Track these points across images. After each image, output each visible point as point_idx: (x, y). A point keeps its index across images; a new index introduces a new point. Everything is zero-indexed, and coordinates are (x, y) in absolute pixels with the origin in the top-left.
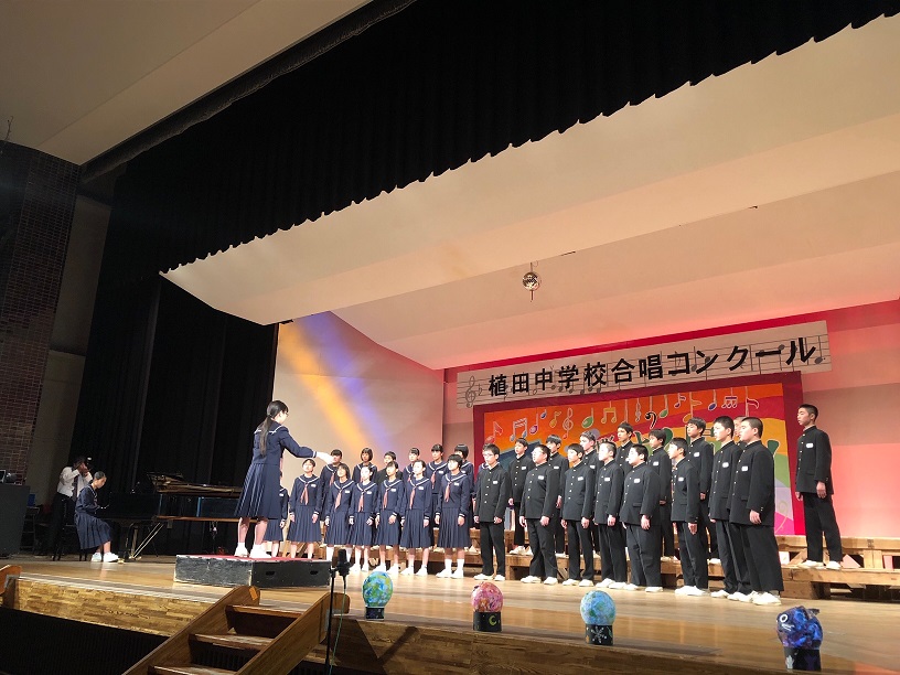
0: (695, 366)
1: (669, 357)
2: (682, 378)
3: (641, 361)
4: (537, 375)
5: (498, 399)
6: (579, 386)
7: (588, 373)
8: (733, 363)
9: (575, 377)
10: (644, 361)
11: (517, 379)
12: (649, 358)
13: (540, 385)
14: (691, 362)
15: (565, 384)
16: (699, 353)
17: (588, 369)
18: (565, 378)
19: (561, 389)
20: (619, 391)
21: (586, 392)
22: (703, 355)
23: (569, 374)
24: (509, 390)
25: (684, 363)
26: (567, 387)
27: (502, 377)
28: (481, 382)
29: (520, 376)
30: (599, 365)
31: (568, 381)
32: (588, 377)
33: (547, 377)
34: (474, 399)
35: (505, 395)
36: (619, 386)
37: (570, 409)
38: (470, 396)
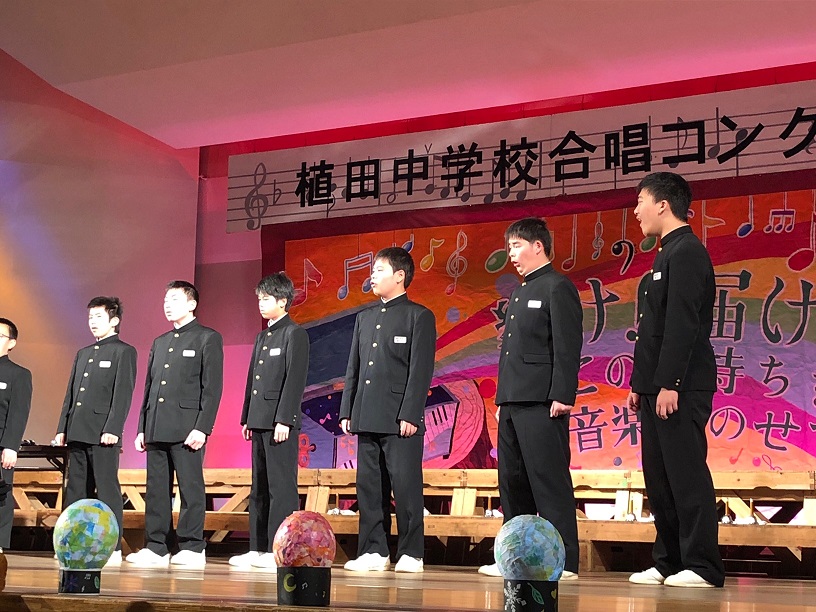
0: (716, 148)
1: (666, 128)
2: (689, 172)
3: (608, 137)
4: (397, 163)
5: (314, 212)
6: (482, 188)
7: (502, 159)
8: (791, 143)
9: (474, 168)
10: (615, 136)
11: (356, 171)
12: (626, 129)
13: (403, 184)
14: (709, 140)
15: (454, 182)
16: (726, 121)
17: (502, 151)
18: (454, 170)
19: (445, 194)
20: (562, 197)
21: (497, 199)
22: (732, 126)
23: (462, 161)
24: (337, 194)
25: (693, 141)
26: (458, 189)
27: (324, 167)
28: (278, 177)
29: (362, 164)
30: (524, 144)
31: (461, 176)
32: (501, 167)
33: (418, 167)
34: (264, 212)
35: (330, 205)
36: (563, 187)
37: (461, 233)
38: (255, 204)
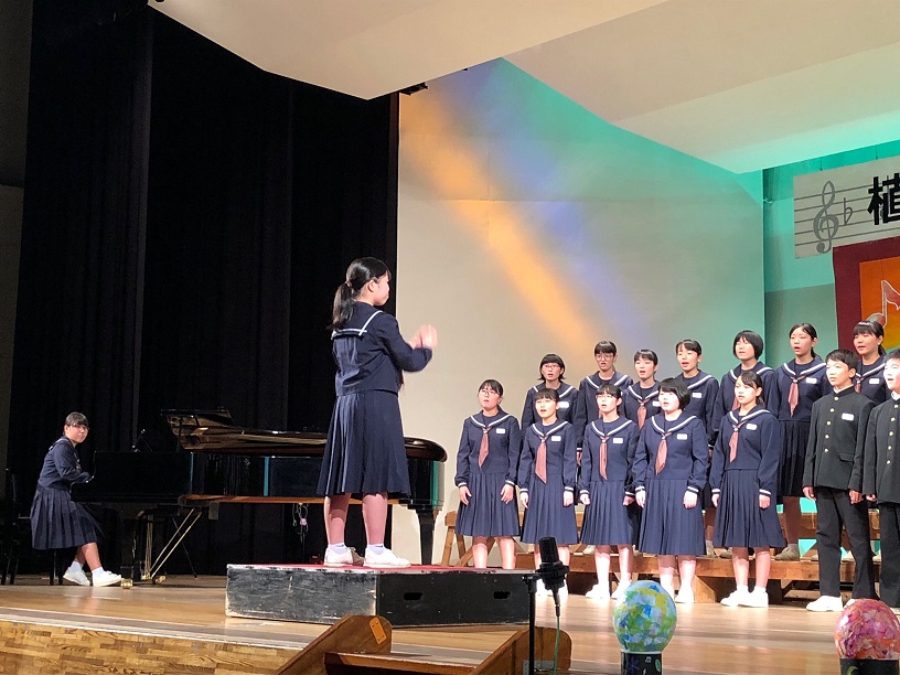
5: (890, 229)
28: (848, 195)
34: (834, 234)
38: (825, 226)
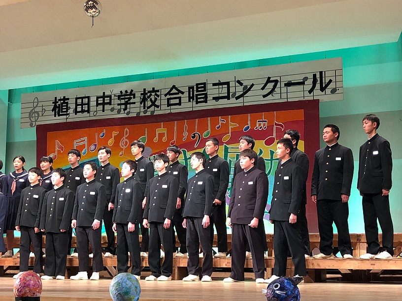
0: (235, 93)
1: (214, 85)
2: (224, 104)
3: (190, 88)
4: (98, 98)
6: (135, 109)
7: (144, 97)
8: (266, 92)
9: (132, 101)
10: (193, 88)
11: (79, 101)
12: (197, 85)
13: (101, 107)
14: (232, 90)
15: (123, 107)
16: (239, 82)
17: (144, 94)
18: (123, 101)
19: (119, 111)
20: (170, 114)
21: (142, 114)
22: (241, 84)
23: (126, 97)
24: (71, 111)
25: (225, 90)
26: (125, 109)
27: (64, 99)
29: (82, 98)
30: (154, 90)
31: (126, 104)
32: (144, 101)
33: (107, 100)
34: (38, 119)
35: (68, 116)
36: (171, 109)
37: (126, 129)
38: (34, 116)
